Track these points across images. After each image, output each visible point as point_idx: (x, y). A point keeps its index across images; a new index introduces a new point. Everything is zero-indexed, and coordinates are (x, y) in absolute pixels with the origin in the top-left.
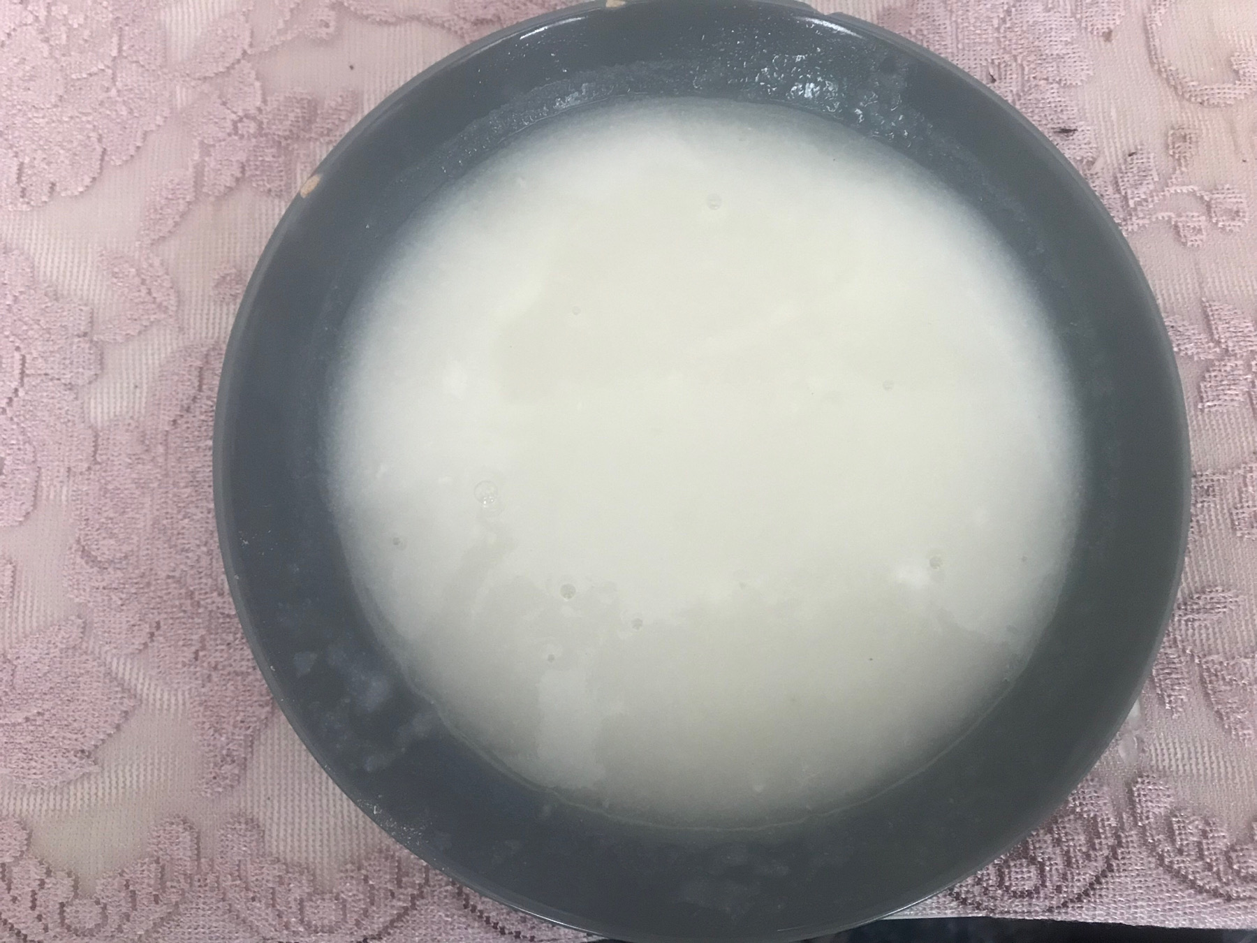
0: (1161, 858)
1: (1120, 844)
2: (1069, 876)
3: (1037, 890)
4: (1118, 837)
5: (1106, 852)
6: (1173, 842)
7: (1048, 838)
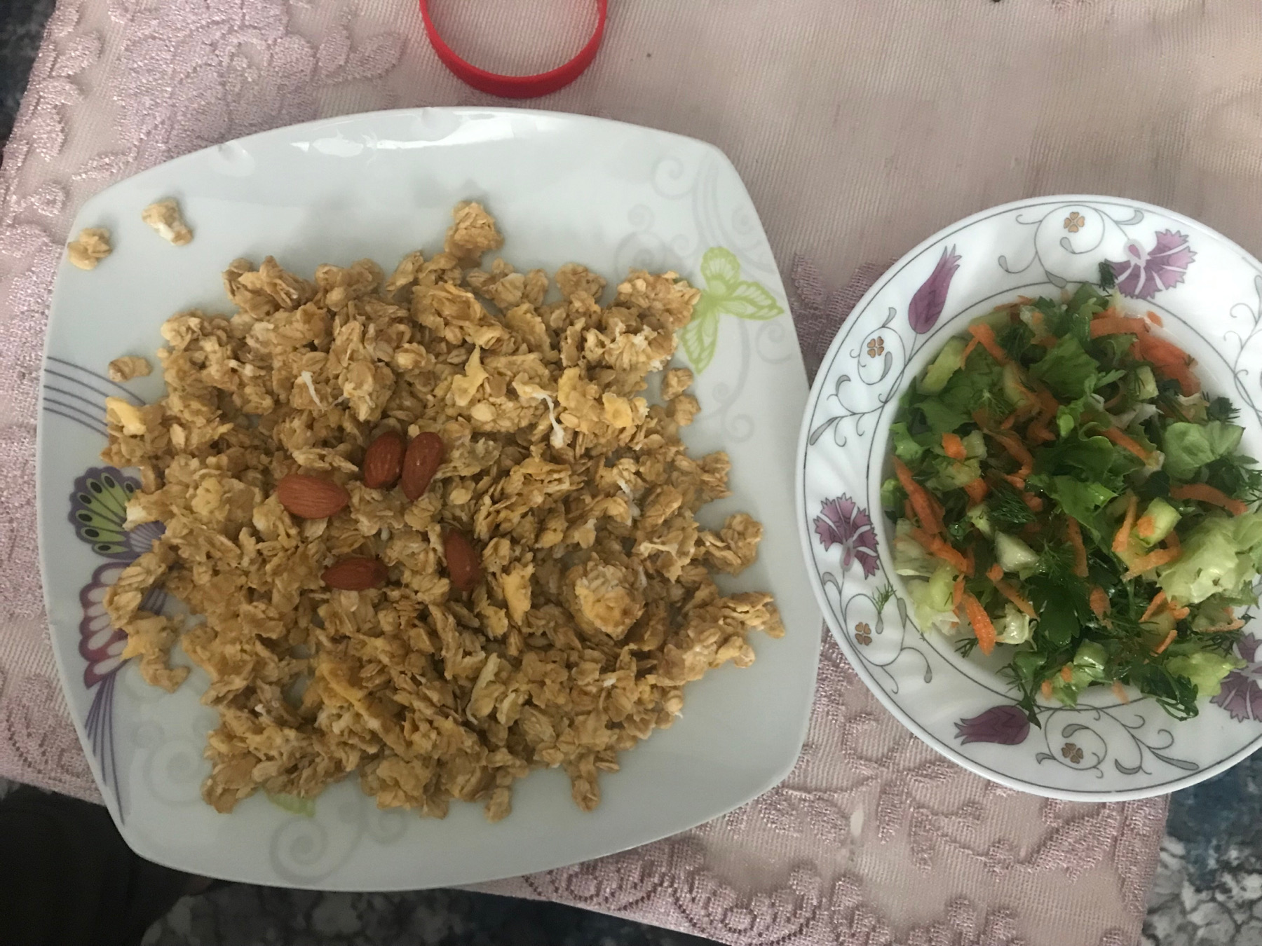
0: (838, 936)
1: (814, 918)
2: (771, 929)
3: (745, 930)
4: (814, 913)
5: (802, 921)
6: (851, 927)
7: (767, 902)
